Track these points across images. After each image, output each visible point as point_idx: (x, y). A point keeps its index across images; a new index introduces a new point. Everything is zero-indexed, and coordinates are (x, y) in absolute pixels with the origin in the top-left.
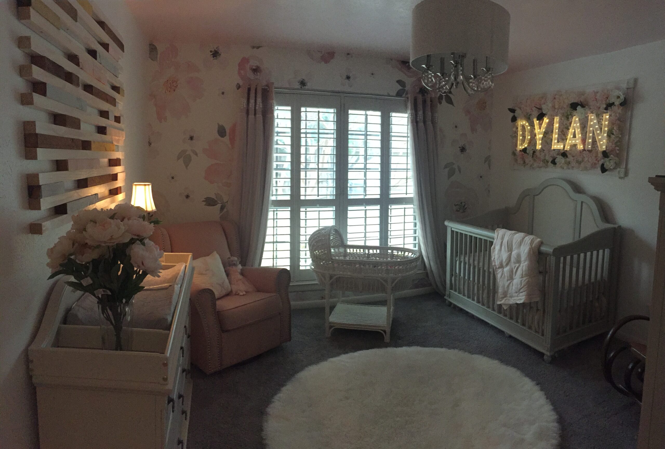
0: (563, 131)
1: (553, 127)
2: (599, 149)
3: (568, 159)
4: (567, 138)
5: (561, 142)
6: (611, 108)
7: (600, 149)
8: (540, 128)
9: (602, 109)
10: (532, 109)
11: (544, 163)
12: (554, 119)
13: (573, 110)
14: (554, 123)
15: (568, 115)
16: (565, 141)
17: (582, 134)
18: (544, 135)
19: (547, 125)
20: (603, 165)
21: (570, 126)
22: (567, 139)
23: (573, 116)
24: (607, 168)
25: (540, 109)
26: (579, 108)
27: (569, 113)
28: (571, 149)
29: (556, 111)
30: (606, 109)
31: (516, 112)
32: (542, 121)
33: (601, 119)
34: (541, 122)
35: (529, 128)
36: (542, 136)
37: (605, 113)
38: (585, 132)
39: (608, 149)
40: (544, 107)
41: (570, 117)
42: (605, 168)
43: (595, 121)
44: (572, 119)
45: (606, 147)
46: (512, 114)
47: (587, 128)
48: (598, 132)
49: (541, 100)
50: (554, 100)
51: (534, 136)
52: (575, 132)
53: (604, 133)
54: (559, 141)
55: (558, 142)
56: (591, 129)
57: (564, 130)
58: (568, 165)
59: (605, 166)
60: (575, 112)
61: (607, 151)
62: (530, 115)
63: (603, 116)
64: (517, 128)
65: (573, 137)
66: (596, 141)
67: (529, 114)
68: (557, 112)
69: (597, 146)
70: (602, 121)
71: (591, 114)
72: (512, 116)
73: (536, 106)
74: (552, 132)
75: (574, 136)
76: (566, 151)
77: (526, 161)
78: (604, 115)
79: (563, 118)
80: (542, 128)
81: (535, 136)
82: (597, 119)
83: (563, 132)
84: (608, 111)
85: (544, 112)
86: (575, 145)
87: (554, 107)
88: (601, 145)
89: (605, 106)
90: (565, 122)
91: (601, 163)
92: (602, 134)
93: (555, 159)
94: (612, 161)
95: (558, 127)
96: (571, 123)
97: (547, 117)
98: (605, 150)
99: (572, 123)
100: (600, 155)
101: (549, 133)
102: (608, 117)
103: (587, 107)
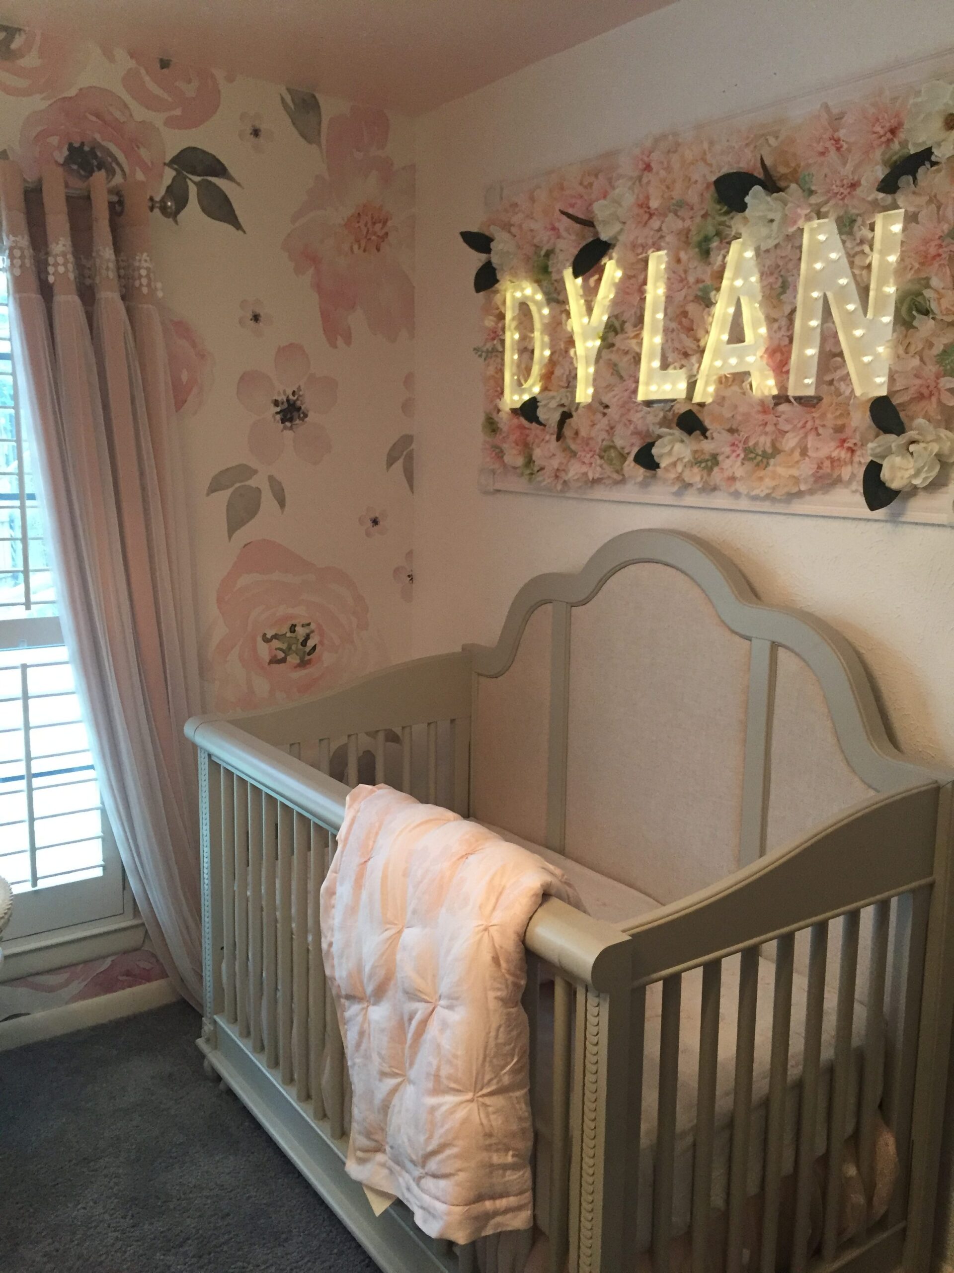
0: (685, 314)
1: (643, 300)
2: (853, 391)
3: (707, 446)
4: (702, 343)
5: (677, 365)
6: (915, 179)
7: (858, 393)
8: (590, 310)
9: (868, 191)
10: (554, 228)
11: (610, 461)
12: (646, 261)
13: (727, 213)
14: (645, 283)
15: (707, 239)
16: (694, 359)
17: (771, 321)
18: (604, 339)
19: (617, 294)
20: (873, 470)
21: (718, 289)
22: (703, 351)
23: (729, 243)
24: (894, 485)
25: (588, 223)
26: (756, 198)
27: (710, 230)
28: (720, 400)
29: (655, 223)
30: (889, 185)
31: (493, 245)
32: (596, 277)
33: (862, 242)
34: (592, 281)
35: (546, 311)
36: (598, 342)
37: (886, 209)
38: (787, 310)
39: (898, 386)
40: (601, 211)
41: (715, 244)
42: (883, 484)
43: (834, 256)
44: (725, 257)
45: (892, 379)
46: (477, 259)
47: (795, 290)
48: (851, 307)
49: (591, 185)
50: (646, 173)
51: (562, 346)
52: (738, 313)
53: (879, 312)
54: (670, 360)
55: (665, 366)
56: (815, 294)
57: (691, 308)
58: (710, 470)
59: (885, 474)
60: (737, 223)
61: (896, 401)
62: (548, 254)
63: (872, 228)
64: (502, 317)
65: (730, 342)
66: (841, 354)
67: (543, 253)
68: (660, 229)
69: (846, 378)
70: (866, 248)
71: (816, 223)
72: (481, 264)
73: (571, 211)
74: (640, 320)
75: (737, 335)
76: (702, 405)
77: (534, 458)
78: (879, 220)
79: (683, 255)
80: (596, 311)
81: (571, 342)
82: (844, 242)
83: (684, 320)
84: (901, 198)
85: (604, 237)
86: (741, 377)
87: (644, 205)
88: (867, 371)
89: (880, 173)
90: (698, 271)
91: (864, 458)
92: (870, 315)
93: (652, 445)
94: (922, 445)
95: (663, 299)
96: (719, 276)
97: (615, 255)
98: (883, 392)
99: (728, 274)
100: (861, 419)
101: (628, 327)
102: (897, 228)
103: (793, 186)
